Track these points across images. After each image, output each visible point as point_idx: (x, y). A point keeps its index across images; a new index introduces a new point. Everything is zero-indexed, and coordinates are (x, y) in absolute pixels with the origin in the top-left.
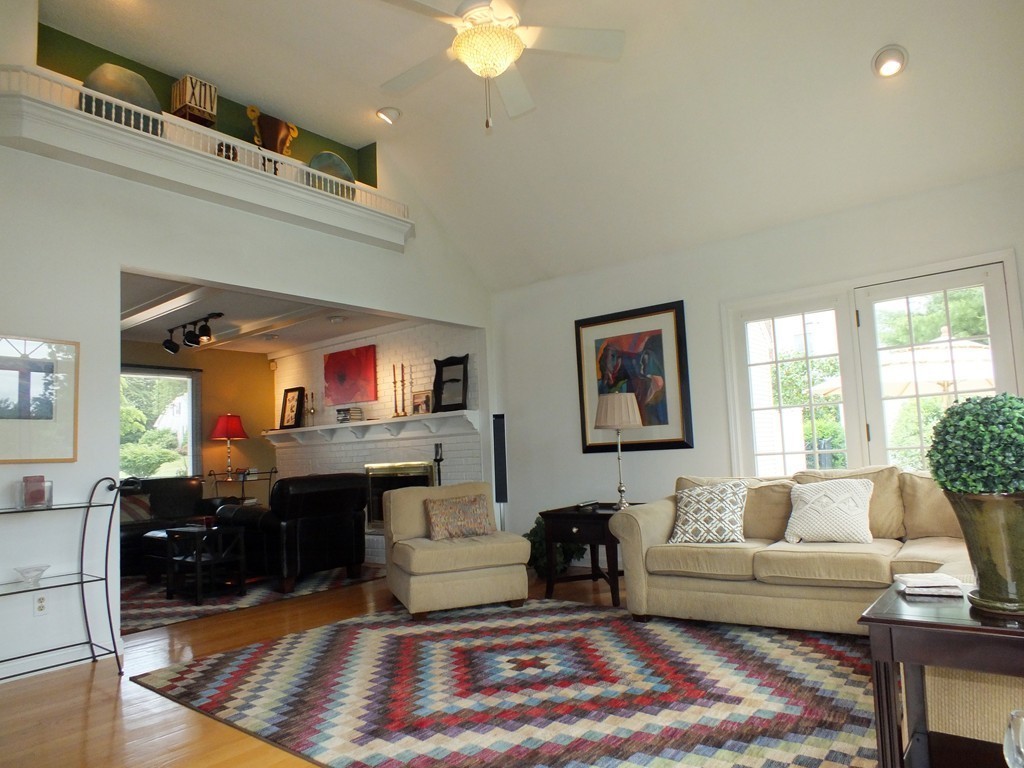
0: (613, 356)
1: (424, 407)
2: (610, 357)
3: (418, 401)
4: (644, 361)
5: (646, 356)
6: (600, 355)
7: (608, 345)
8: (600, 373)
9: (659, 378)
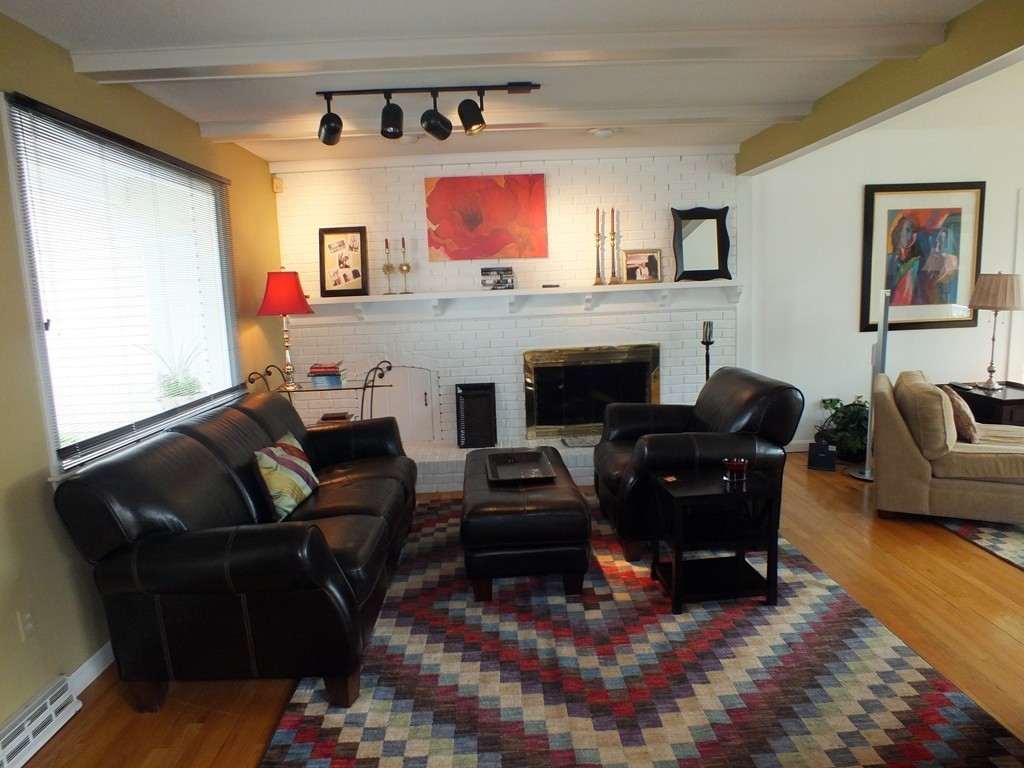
0: (908, 230)
1: (646, 271)
2: (904, 231)
3: (635, 262)
4: (940, 238)
5: (944, 234)
6: (892, 229)
7: (903, 218)
8: (891, 247)
9: (953, 257)
